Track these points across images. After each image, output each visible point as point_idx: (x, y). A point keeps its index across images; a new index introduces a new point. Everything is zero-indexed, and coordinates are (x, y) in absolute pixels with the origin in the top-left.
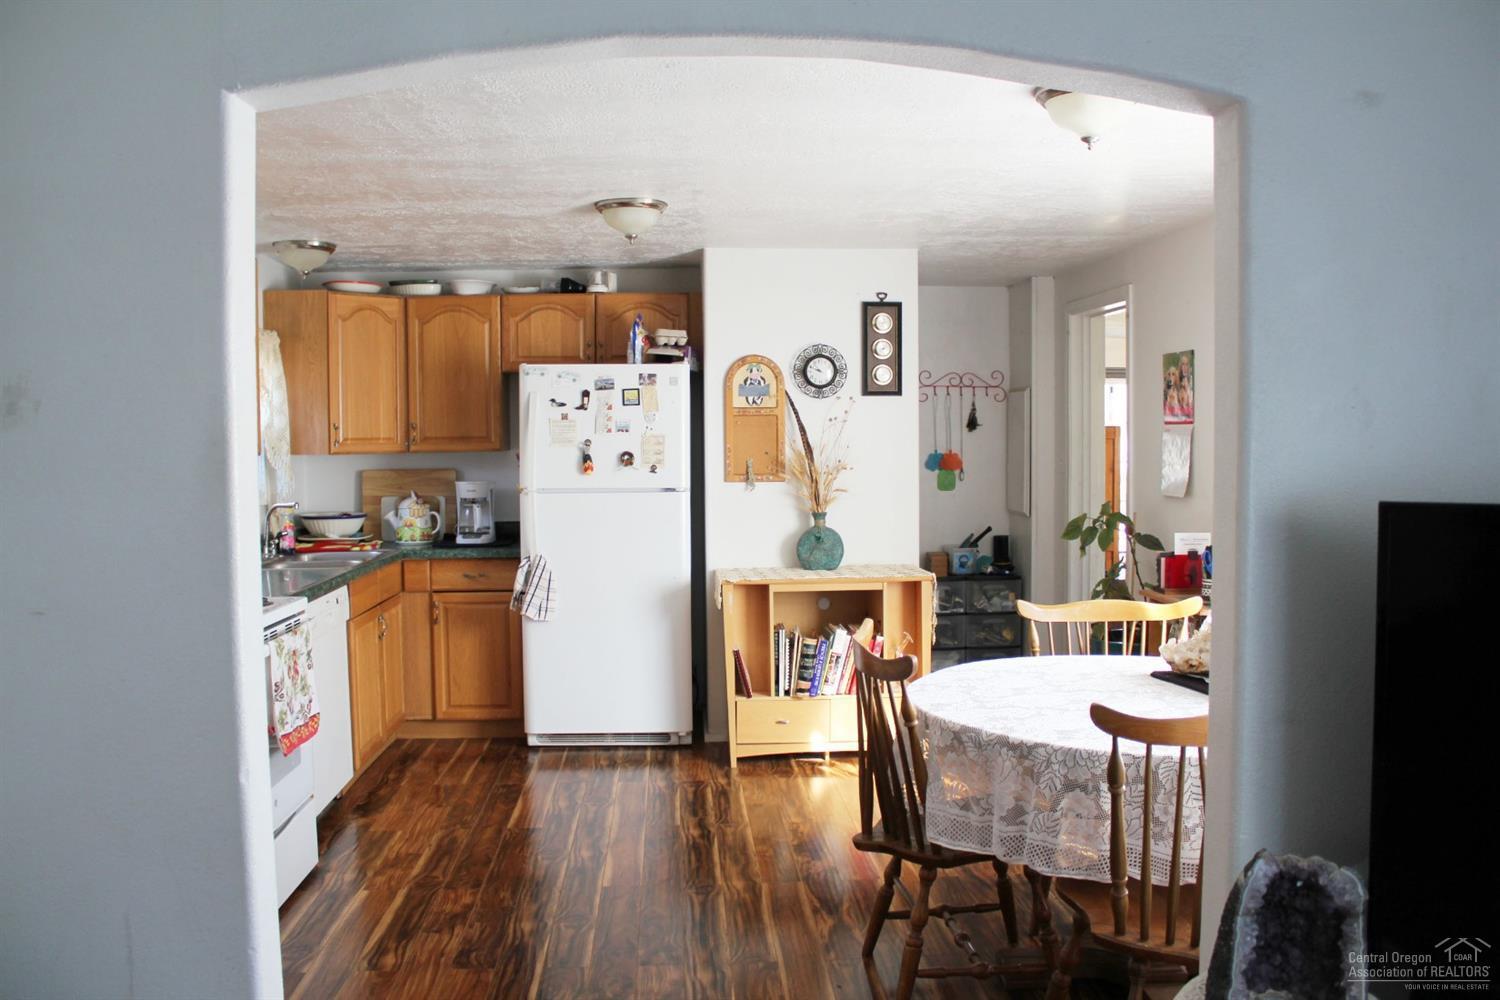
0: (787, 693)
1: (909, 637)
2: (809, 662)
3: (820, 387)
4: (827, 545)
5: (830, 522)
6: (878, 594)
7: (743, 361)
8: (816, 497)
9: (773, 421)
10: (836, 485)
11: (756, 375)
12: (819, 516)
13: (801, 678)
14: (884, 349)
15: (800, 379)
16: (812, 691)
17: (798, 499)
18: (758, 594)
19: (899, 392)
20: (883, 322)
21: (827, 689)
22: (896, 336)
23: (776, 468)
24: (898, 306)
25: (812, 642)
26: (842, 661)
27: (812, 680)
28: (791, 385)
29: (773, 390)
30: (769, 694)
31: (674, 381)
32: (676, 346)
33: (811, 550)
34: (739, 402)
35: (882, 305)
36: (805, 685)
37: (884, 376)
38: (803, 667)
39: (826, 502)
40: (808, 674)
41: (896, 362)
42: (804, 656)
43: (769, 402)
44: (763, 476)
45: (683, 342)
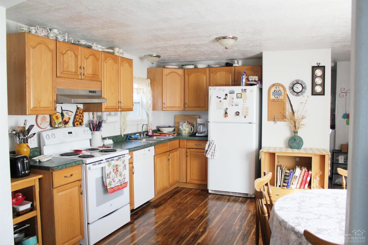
0: (280, 186)
1: (321, 173)
2: (287, 178)
3: (298, 93)
4: (297, 141)
5: (299, 134)
6: (310, 159)
7: (274, 85)
8: (295, 126)
9: (282, 103)
10: (301, 123)
11: (278, 89)
12: (296, 132)
13: (284, 182)
14: (318, 81)
15: (292, 90)
16: (287, 186)
17: (290, 127)
18: (272, 155)
19: (324, 94)
20: (319, 72)
21: (293, 186)
22: (323, 77)
23: (283, 118)
24: (324, 67)
25: (288, 171)
26: (298, 178)
27: (288, 183)
28: (288, 92)
29: (283, 94)
30: (274, 186)
31: (252, 91)
32: (255, 81)
33: (292, 143)
34: (272, 97)
35: (318, 67)
36: (285, 184)
37: (318, 89)
38: (285, 179)
39: (298, 128)
40: (287, 181)
41: (323, 85)
42: (285, 176)
43: (281, 97)
44: (279, 120)
45: (257, 80)
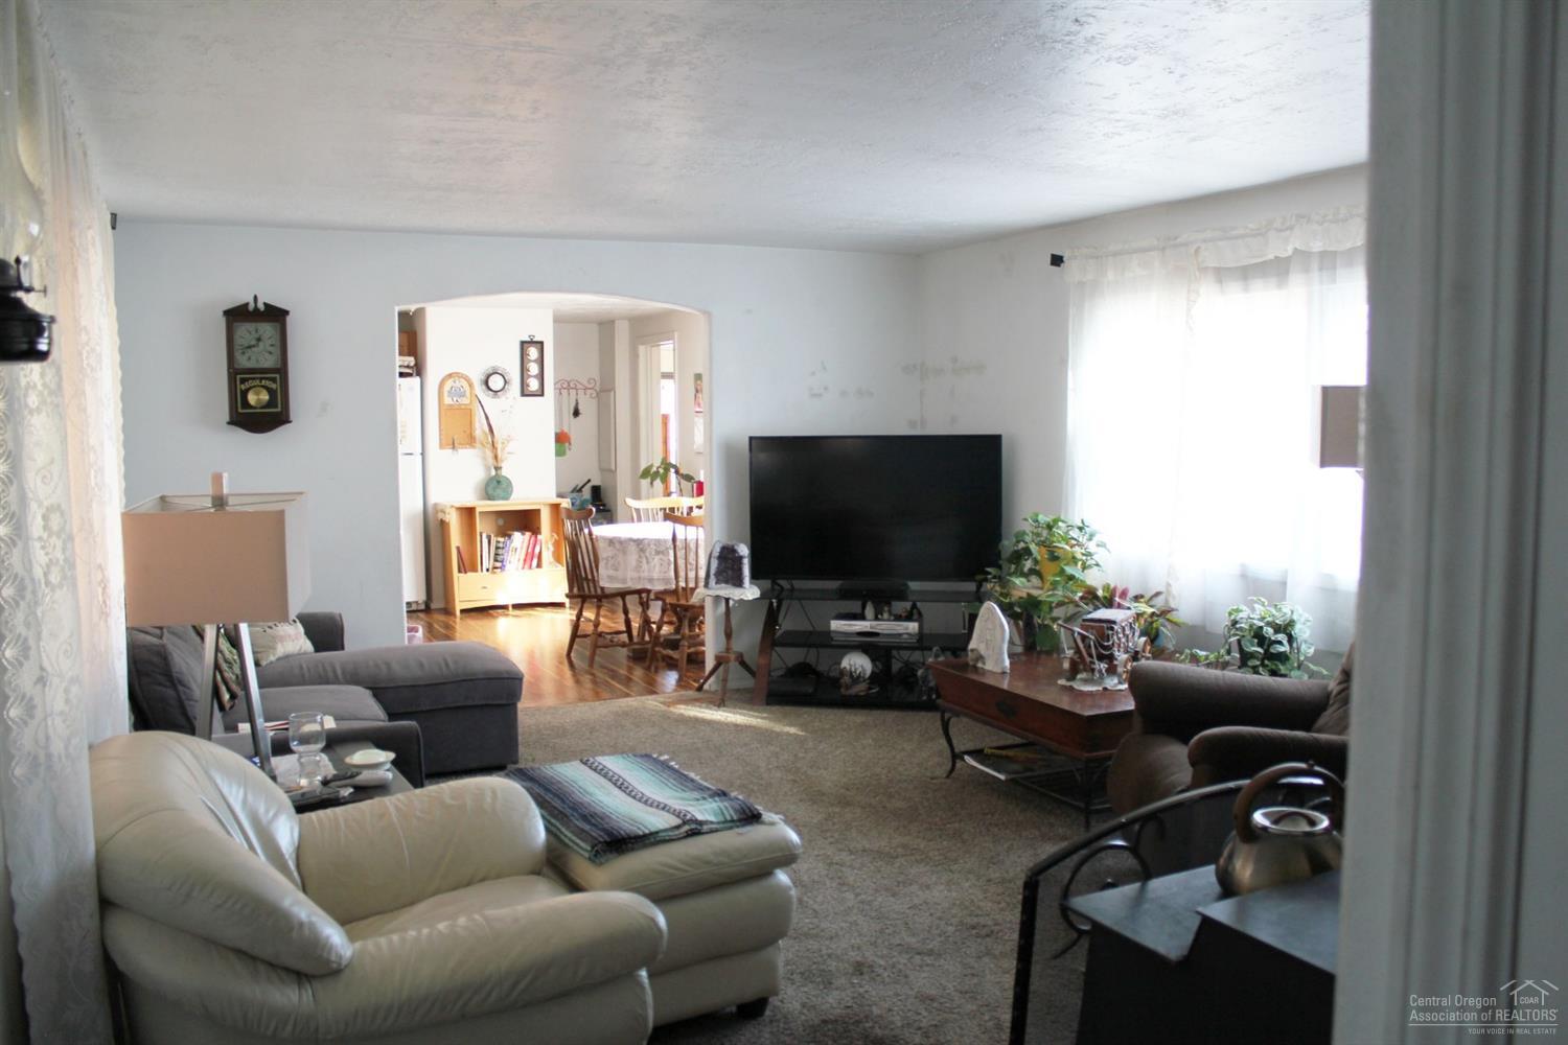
0: (488, 570)
1: (556, 536)
2: (500, 551)
3: (496, 392)
4: (504, 485)
5: (504, 472)
6: (537, 512)
7: (450, 376)
8: (496, 457)
9: (468, 413)
10: (508, 449)
11: (458, 384)
12: (497, 468)
13: (496, 560)
14: (534, 369)
15: (484, 387)
16: (502, 568)
17: (484, 459)
18: (468, 513)
19: (542, 395)
20: (533, 353)
21: (508, 566)
22: (541, 361)
23: (471, 441)
24: (542, 343)
25: (501, 540)
26: (518, 550)
27: (502, 562)
28: (479, 390)
29: (468, 393)
30: (476, 571)
31: (411, 389)
32: (408, 367)
33: (494, 489)
34: (448, 401)
35: (532, 343)
36: (498, 564)
37: (534, 385)
38: (496, 554)
39: (502, 461)
40: (499, 558)
41: (541, 377)
42: (497, 548)
43: (465, 401)
44: (463, 445)
45: (412, 364)
